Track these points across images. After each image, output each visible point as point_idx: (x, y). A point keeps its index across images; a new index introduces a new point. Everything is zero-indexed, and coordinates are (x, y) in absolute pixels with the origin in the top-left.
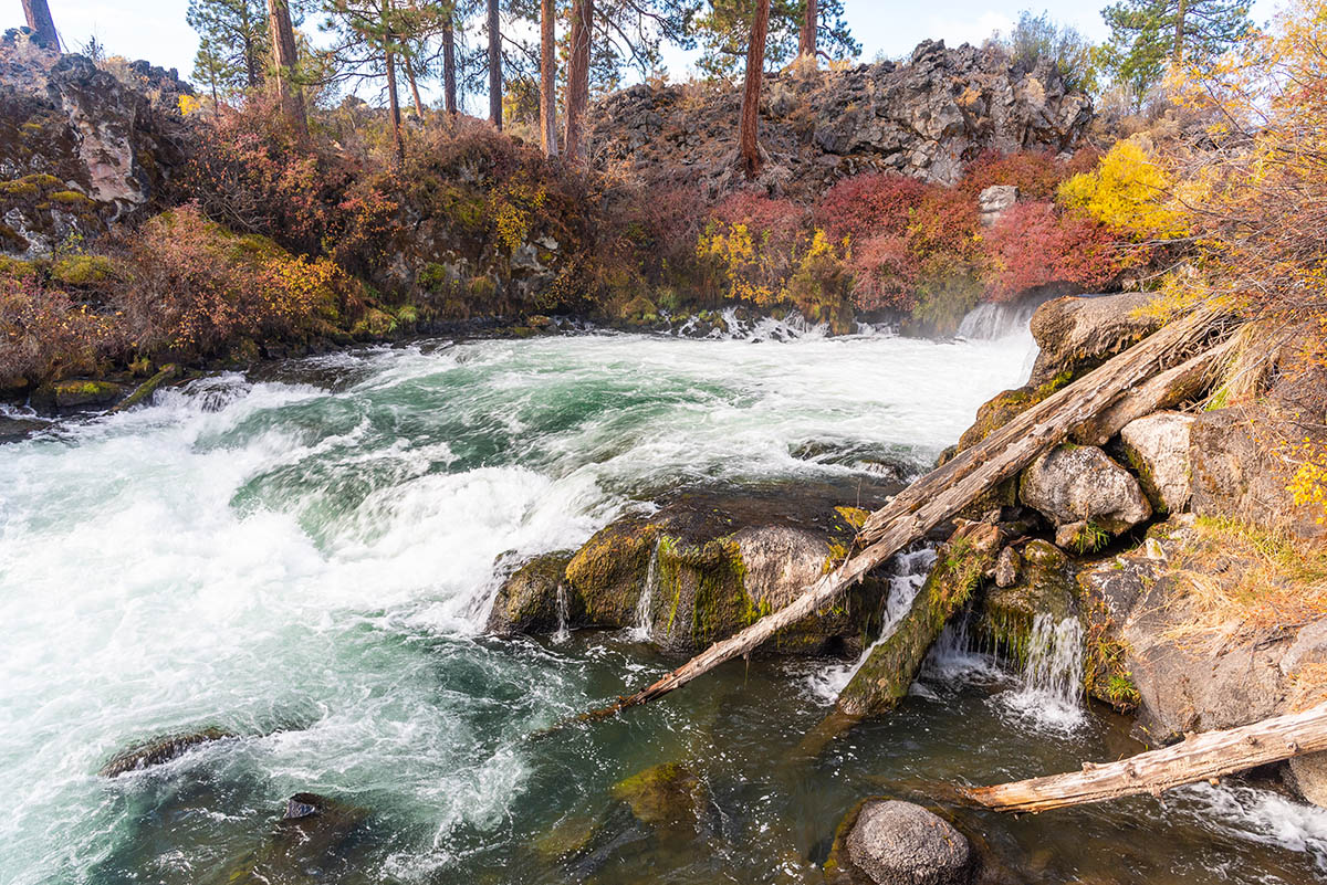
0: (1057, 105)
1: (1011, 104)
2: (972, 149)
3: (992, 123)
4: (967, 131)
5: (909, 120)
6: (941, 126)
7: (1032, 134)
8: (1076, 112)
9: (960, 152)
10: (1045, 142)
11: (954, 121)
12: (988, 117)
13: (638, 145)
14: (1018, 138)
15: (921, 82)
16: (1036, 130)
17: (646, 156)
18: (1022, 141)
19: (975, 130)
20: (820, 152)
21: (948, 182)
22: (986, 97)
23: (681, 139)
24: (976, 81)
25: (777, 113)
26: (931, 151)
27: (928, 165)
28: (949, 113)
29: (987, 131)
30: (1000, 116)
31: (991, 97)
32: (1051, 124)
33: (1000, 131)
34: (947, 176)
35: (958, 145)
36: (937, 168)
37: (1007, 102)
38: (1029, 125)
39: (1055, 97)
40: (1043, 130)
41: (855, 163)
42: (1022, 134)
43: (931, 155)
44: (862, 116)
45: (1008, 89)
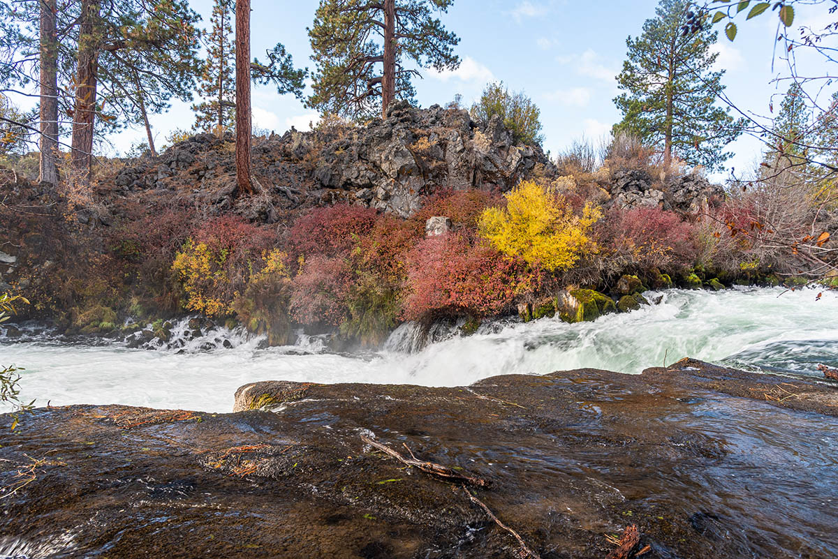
0: (505, 154)
1: (461, 151)
2: (429, 186)
3: (446, 165)
4: (423, 172)
5: (378, 162)
6: (397, 167)
7: (480, 175)
8: (517, 159)
9: (418, 188)
10: (491, 182)
11: (407, 163)
12: (444, 161)
13: (162, 177)
14: (468, 178)
15: (385, 132)
16: (484, 172)
17: (166, 185)
18: (471, 180)
19: (431, 171)
20: (318, 186)
21: (408, 212)
22: (443, 145)
23: (201, 173)
24: (435, 133)
25: (297, 156)
26: (390, 187)
27: (387, 197)
28: (403, 157)
29: (441, 173)
30: (453, 162)
31: (446, 146)
32: (498, 168)
33: (453, 173)
34: (406, 208)
35: (415, 182)
36: (396, 201)
37: (458, 149)
38: (476, 168)
39: (502, 147)
40: (490, 173)
41: (335, 195)
42: (471, 175)
43: (390, 190)
44: (347, 159)
45: (459, 139)
